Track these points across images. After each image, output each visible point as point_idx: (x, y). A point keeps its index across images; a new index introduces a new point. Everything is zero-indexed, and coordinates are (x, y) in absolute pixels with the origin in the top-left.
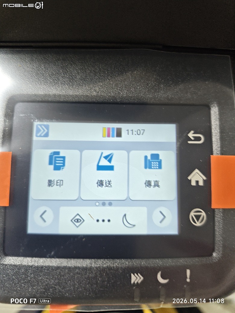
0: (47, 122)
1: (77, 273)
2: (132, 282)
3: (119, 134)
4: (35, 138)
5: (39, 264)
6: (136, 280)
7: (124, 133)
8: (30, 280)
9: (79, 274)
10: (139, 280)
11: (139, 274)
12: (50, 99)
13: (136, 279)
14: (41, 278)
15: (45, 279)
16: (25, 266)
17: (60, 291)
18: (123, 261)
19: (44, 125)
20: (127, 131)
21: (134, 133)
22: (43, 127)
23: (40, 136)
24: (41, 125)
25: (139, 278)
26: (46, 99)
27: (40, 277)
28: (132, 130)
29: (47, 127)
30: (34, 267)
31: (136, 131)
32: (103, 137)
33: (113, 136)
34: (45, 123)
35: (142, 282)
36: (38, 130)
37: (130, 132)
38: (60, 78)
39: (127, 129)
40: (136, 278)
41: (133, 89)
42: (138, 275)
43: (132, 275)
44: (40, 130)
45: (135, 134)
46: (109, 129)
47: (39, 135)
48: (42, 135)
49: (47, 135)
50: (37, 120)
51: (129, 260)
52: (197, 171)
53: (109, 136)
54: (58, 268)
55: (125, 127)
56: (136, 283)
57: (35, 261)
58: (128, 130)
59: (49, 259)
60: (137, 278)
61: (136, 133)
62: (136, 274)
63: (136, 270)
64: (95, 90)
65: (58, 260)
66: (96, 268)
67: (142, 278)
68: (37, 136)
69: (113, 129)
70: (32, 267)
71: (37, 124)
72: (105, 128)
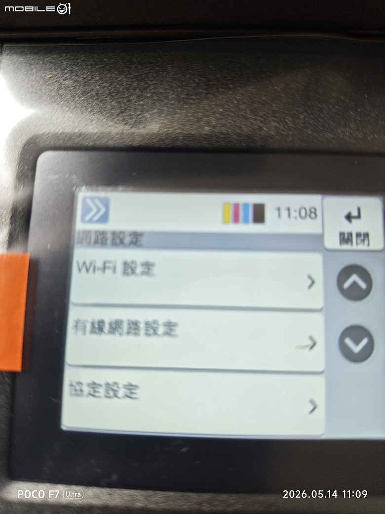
0: (106, 191)
3: (259, 215)
4: (80, 226)
7: (269, 214)
12: (111, 143)
19: (100, 199)
20: (277, 211)
21: (293, 214)
22: (97, 201)
23: (91, 221)
24: (92, 199)
26: (103, 142)
28: (289, 209)
29: (106, 203)
31: (298, 210)
32: (224, 223)
33: (246, 221)
34: (102, 194)
36: (86, 210)
37: (284, 213)
38: (134, 99)
39: (276, 207)
41: (289, 120)
44: (90, 210)
45: (296, 218)
46: (236, 207)
47: (88, 218)
48: (96, 218)
49: (104, 219)
50: (84, 188)
53: (236, 219)
55: (271, 201)
58: (279, 209)
61: (297, 214)
64: (208, 124)
68: (83, 221)
69: (246, 205)
71: (84, 195)
72: (229, 204)
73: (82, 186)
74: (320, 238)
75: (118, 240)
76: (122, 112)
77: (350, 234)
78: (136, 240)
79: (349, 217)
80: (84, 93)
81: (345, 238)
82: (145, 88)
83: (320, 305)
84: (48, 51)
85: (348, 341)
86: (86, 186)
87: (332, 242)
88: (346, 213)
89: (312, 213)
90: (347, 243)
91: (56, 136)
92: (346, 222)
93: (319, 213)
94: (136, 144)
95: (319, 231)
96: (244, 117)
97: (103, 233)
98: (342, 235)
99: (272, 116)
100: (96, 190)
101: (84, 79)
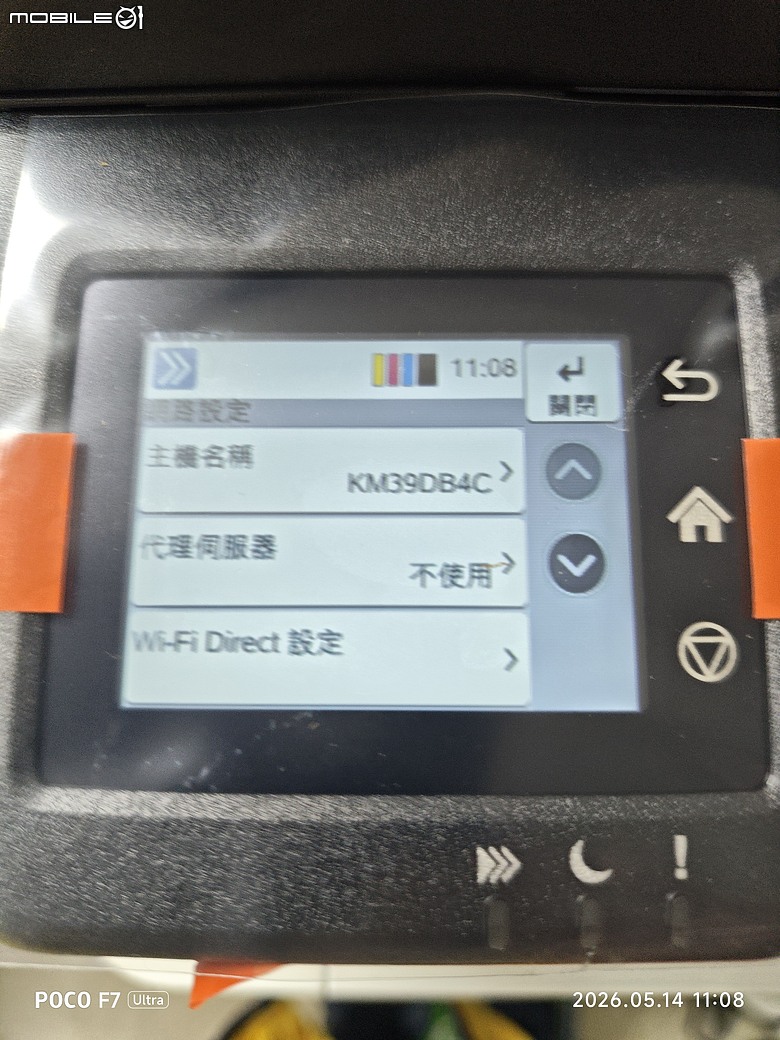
0: (192, 339)
1: (291, 846)
2: (481, 878)
3: (428, 376)
4: (151, 392)
5: (157, 814)
6: (493, 869)
7: (443, 370)
8: (123, 868)
9: (298, 848)
10: (504, 871)
11: (505, 850)
12: (200, 265)
13: (494, 866)
14: (160, 862)
15: (176, 866)
16: (108, 817)
17: (227, 910)
18: (448, 801)
19: (182, 351)
20: (454, 366)
21: (481, 370)
22: (177, 355)
23: (169, 386)
24: (169, 351)
25: (504, 863)
26: (188, 263)
27: (158, 859)
28: (473, 362)
29: (191, 357)
30: (140, 824)
31: (487, 364)
32: (376, 386)
33: (408, 383)
34: (186, 344)
35: (518, 877)
36: (162, 368)
37: (466, 368)
38: (235, 198)
39: (453, 359)
40: (493, 864)
42: (502, 855)
43: (480, 851)
44: (168, 368)
45: (483, 375)
46: (393, 358)
47: (163, 381)
48: (175, 382)
49: (189, 382)
50: (157, 335)
51: (470, 800)
52: (698, 492)
53: (393, 381)
54: (222, 825)
55: (445, 350)
56: (493, 880)
57: (143, 803)
58: (458, 362)
59: (189, 798)
60: (497, 863)
61: (485, 371)
62: (492, 850)
63: (493, 837)
64: (349, 233)
65: (221, 797)
66: (357, 826)
67: (517, 864)
68: (158, 387)
69: (408, 357)
70: (129, 821)
71: (157, 346)
72: (382, 355)
73: (153, 330)
74: (520, 404)
75: (211, 413)
76: (217, 218)
77: (566, 398)
78: (238, 412)
79: (565, 373)
80: (156, 190)
81: (559, 405)
82: (253, 182)
83: (519, 505)
84: (100, 125)
85: (563, 559)
86: (160, 330)
87: (539, 410)
88: (559, 366)
89: (508, 368)
90: (561, 412)
91: (114, 256)
92: (560, 380)
93: (518, 367)
94: (238, 266)
95: (518, 395)
96: (402, 222)
97: (186, 404)
98: (554, 398)
99: (444, 221)
100: (178, 339)
101: (156, 167)
